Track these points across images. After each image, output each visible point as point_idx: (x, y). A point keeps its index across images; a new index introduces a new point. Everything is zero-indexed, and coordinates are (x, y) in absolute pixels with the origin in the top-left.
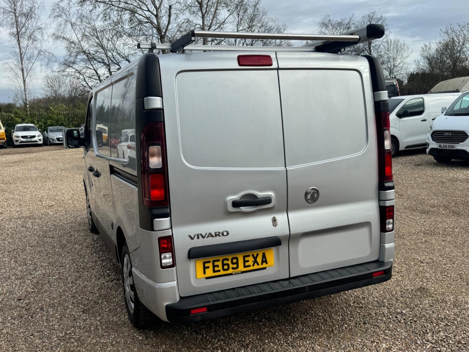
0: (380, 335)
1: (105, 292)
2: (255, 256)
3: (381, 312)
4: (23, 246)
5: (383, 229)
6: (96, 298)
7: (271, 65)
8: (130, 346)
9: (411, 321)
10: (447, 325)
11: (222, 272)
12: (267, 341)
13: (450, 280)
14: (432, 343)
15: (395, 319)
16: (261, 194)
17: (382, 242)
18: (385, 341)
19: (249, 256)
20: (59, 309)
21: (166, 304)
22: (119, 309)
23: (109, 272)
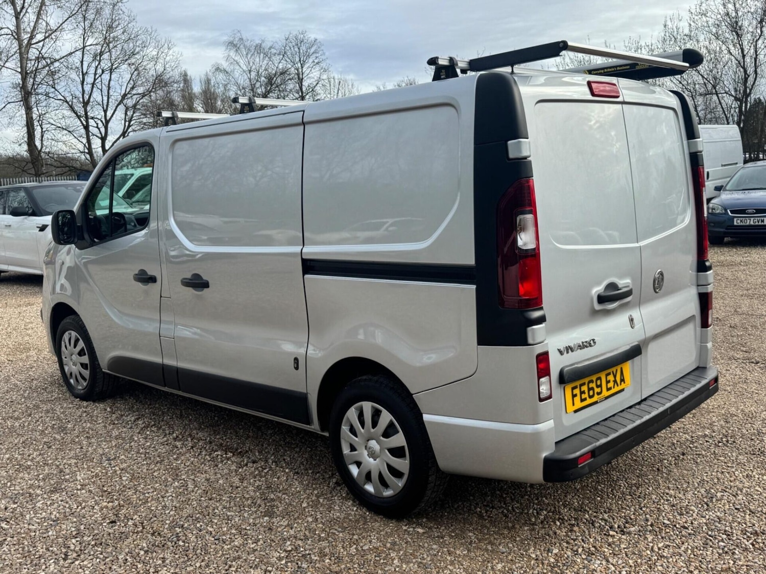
1: (258, 482)
2: (615, 373)
6: (258, 494)
7: (618, 97)
8: (421, 544)
9: (729, 442)
11: (589, 401)
12: (599, 499)
15: (708, 443)
16: (622, 283)
17: (703, 340)
18: (733, 470)
19: (610, 374)
20: (215, 521)
21: (544, 455)
22: (321, 500)
23: (219, 453)
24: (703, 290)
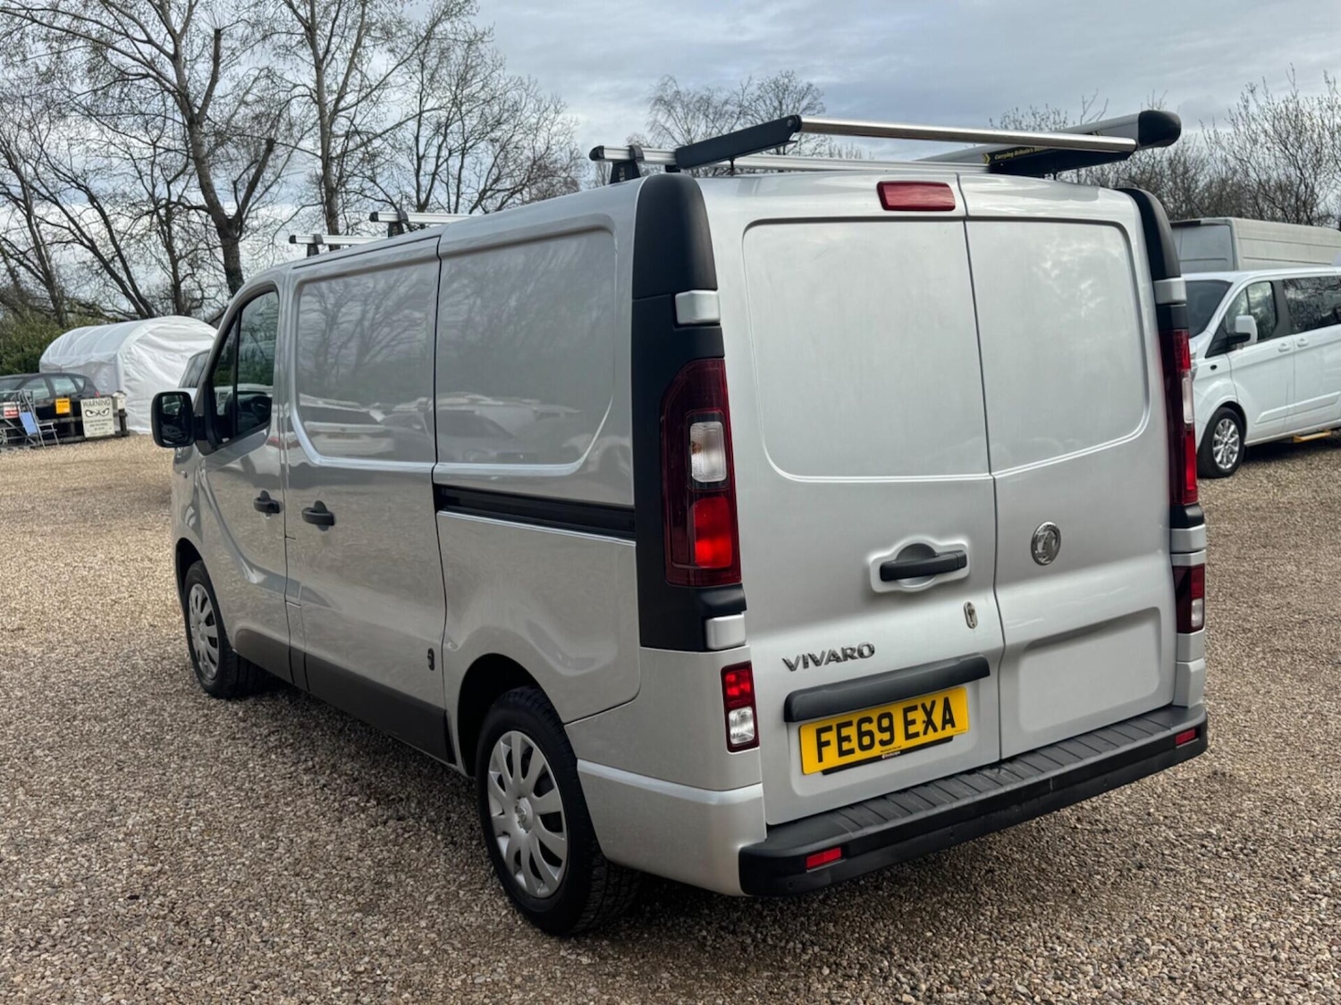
0: (1196, 891)
1: (385, 853)
2: (928, 707)
3: (1161, 839)
4: (22, 750)
5: (1183, 624)
6: (372, 872)
7: (951, 208)
8: (572, 984)
9: (1245, 851)
10: (1329, 853)
11: (859, 755)
12: (929, 934)
13: (1266, 750)
14: (1325, 895)
15: (1203, 850)
16: (942, 545)
17: (1181, 655)
18: (1216, 904)
19: (915, 708)
20: (281, 911)
21: (740, 846)
22: (462, 893)
23: (356, 799)
24: (1179, 560)
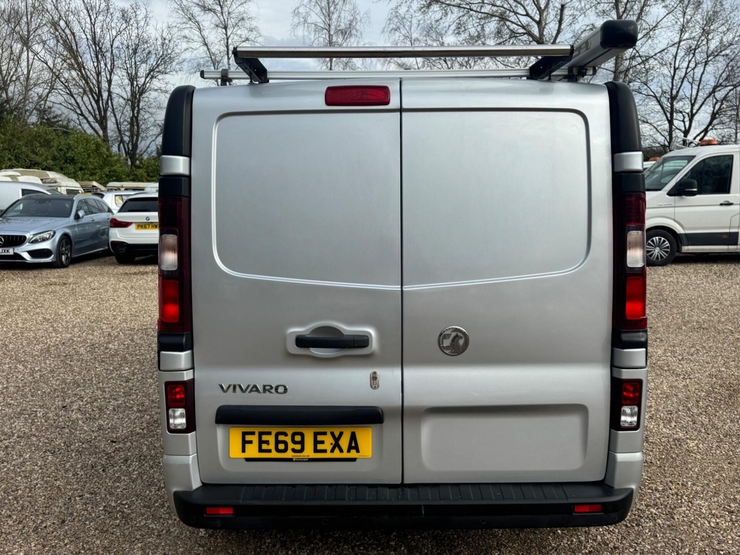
2: (337, 435)
5: (615, 424)
7: (387, 103)
11: (274, 454)
16: (348, 329)
17: (611, 448)
19: (325, 434)
